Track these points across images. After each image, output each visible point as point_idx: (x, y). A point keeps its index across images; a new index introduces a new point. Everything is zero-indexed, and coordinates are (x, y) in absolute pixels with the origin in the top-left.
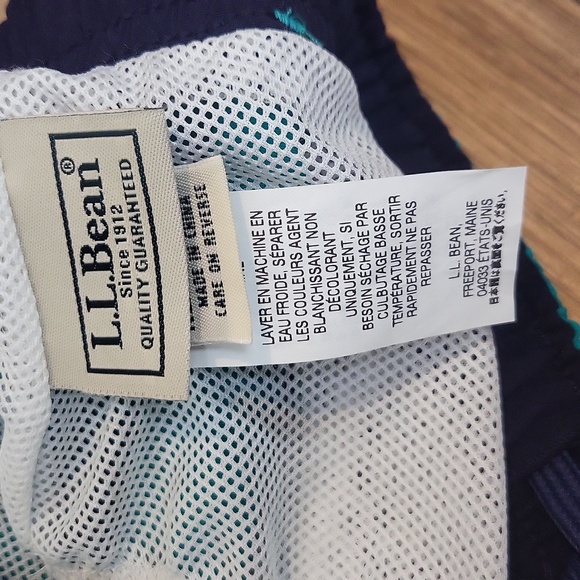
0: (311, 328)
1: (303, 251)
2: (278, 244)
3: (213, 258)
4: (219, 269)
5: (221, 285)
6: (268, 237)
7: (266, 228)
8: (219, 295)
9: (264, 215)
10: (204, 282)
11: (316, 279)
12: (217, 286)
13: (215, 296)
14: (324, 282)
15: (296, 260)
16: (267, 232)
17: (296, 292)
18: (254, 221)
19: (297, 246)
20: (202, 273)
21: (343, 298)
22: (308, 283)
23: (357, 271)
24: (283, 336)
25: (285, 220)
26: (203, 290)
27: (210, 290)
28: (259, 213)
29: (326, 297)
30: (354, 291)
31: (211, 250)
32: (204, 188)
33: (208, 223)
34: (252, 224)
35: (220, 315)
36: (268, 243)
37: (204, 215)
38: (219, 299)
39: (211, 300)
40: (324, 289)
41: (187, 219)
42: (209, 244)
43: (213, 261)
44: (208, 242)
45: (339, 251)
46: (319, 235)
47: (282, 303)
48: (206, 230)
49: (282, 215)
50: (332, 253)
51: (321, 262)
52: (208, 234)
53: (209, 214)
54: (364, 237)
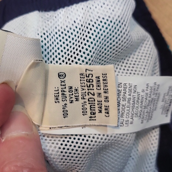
0: (129, 122)
1: (131, 97)
2: (125, 94)
3: (107, 98)
4: (108, 101)
5: (109, 107)
6: (123, 92)
7: (122, 88)
8: (107, 110)
9: (122, 84)
10: (102, 105)
11: (133, 107)
12: (106, 107)
13: (105, 110)
14: (135, 107)
15: (129, 100)
16: (122, 90)
17: (127, 110)
18: (119, 86)
19: (130, 95)
20: (101, 102)
21: (139, 113)
22: (131, 108)
23: (143, 105)
24: (121, 124)
25: (128, 86)
26: (101, 108)
27: (103, 108)
28: (121, 83)
29: (135, 112)
30: (141, 111)
31: (106, 95)
32: (106, 75)
33: (106, 86)
34: (118, 87)
35: (107, 116)
36: (122, 94)
37: (105, 83)
38: (107, 111)
39: (103, 111)
40: (135, 110)
41: (98, 84)
42: (106, 93)
43: (106, 99)
44: (105, 92)
45: (140, 98)
46: (136, 92)
47: (123, 114)
48: (105, 88)
49: (128, 85)
50: (138, 98)
51: (135, 101)
52: (106, 90)
53: (107, 83)
54: (147, 94)
